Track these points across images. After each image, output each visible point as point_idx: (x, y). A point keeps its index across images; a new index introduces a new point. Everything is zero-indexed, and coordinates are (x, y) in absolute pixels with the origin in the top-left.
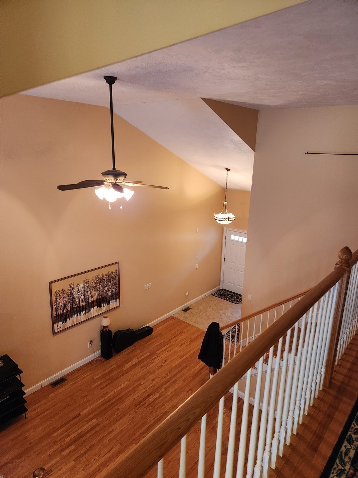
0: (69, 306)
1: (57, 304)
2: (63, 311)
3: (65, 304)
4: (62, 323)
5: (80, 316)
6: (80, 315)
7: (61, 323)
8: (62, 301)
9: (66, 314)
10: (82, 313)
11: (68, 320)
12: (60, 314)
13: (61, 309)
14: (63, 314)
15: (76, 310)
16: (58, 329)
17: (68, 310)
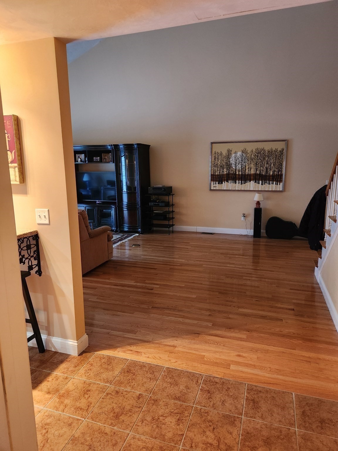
0: (225, 170)
1: (215, 164)
2: (220, 173)
3: (222, 167)
4: (218, 184)
5: (235, 184)
6: (236, 183)
7: (217, 183)
8: (219, 163)
9: (222, 177)
10: (237, 181)
11: (223, 182)
12: (216, 174)
13: (218, 170)
14: (219, 175)
15: (231, 176)
16: (214, 187)
17: (224, 173)
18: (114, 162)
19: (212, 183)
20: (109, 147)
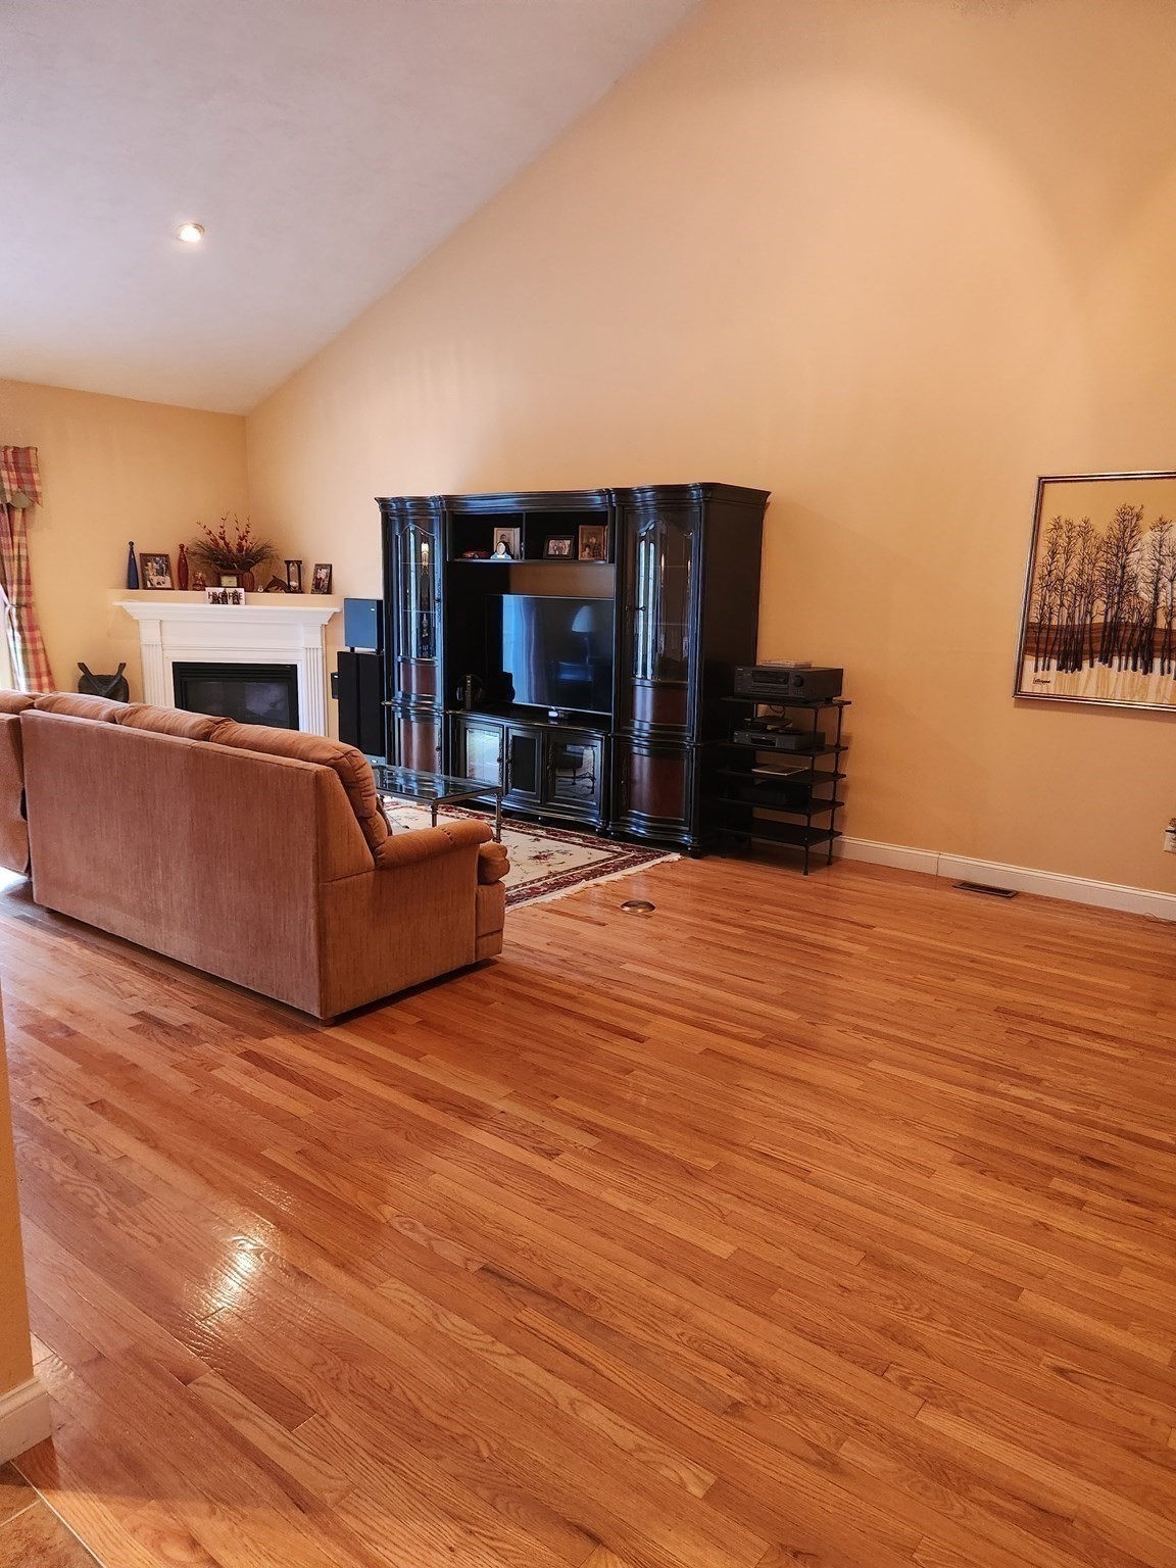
0: (1100, 606)
1: (1053, 578)
2: (1071, 617)
3: (1086, 592)
4: (1060, 668)
5: (1145, 673)
6: (1148, 669)
7: (1054, 663)
8: (1072, 574)
9: (1083, 638)
10: (1157, 662)
11: (1086, 664)
12: (1054, 622)
13: (1062, 605)
14: (1070, 630)
15: (1128, 635)
16: (1037, 681)
17: (1092, 618)
18: (612, 561)
19: (1030, 663)
20: (598, 500)
